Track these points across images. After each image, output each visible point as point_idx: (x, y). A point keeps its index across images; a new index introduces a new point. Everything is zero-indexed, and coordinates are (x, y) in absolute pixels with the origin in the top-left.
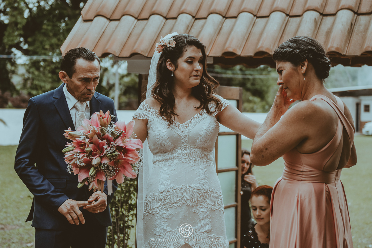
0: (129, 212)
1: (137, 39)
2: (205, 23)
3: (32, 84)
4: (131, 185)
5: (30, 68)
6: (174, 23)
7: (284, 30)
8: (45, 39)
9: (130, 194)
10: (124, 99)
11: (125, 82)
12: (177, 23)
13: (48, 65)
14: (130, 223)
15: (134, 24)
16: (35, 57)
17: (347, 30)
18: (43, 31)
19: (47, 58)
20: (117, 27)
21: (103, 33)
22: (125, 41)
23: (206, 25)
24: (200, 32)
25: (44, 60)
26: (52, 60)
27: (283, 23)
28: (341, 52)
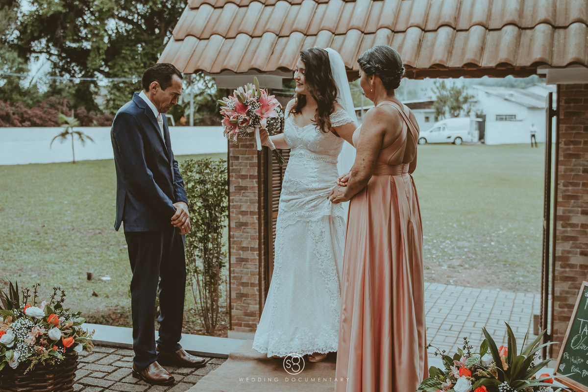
0: (221, 214)
1: (226, 57)
2: (288, 41)
3: (114, 104)
4: (223, 190)
5: (112, 89)
6: (259, 41)
7: (360, 46)
8: (125, 63)
9: (222, 198)
10: (198, 116)
11: (199, 101)
12: (262, 41)
13: (128, 87)
14: (222, 223)
15: (223, 42)
16: (116, 79)
17: (416, 45)
18: (122, 55)
19: (127, 80)
20: (206, 46)
21: (194, 51)
22: (215, 58)
23: (289, 43)
24: (284, 49)
25: (124, 82)
26: (131, 81)
27: (359, 40)
28: (412, 65)
